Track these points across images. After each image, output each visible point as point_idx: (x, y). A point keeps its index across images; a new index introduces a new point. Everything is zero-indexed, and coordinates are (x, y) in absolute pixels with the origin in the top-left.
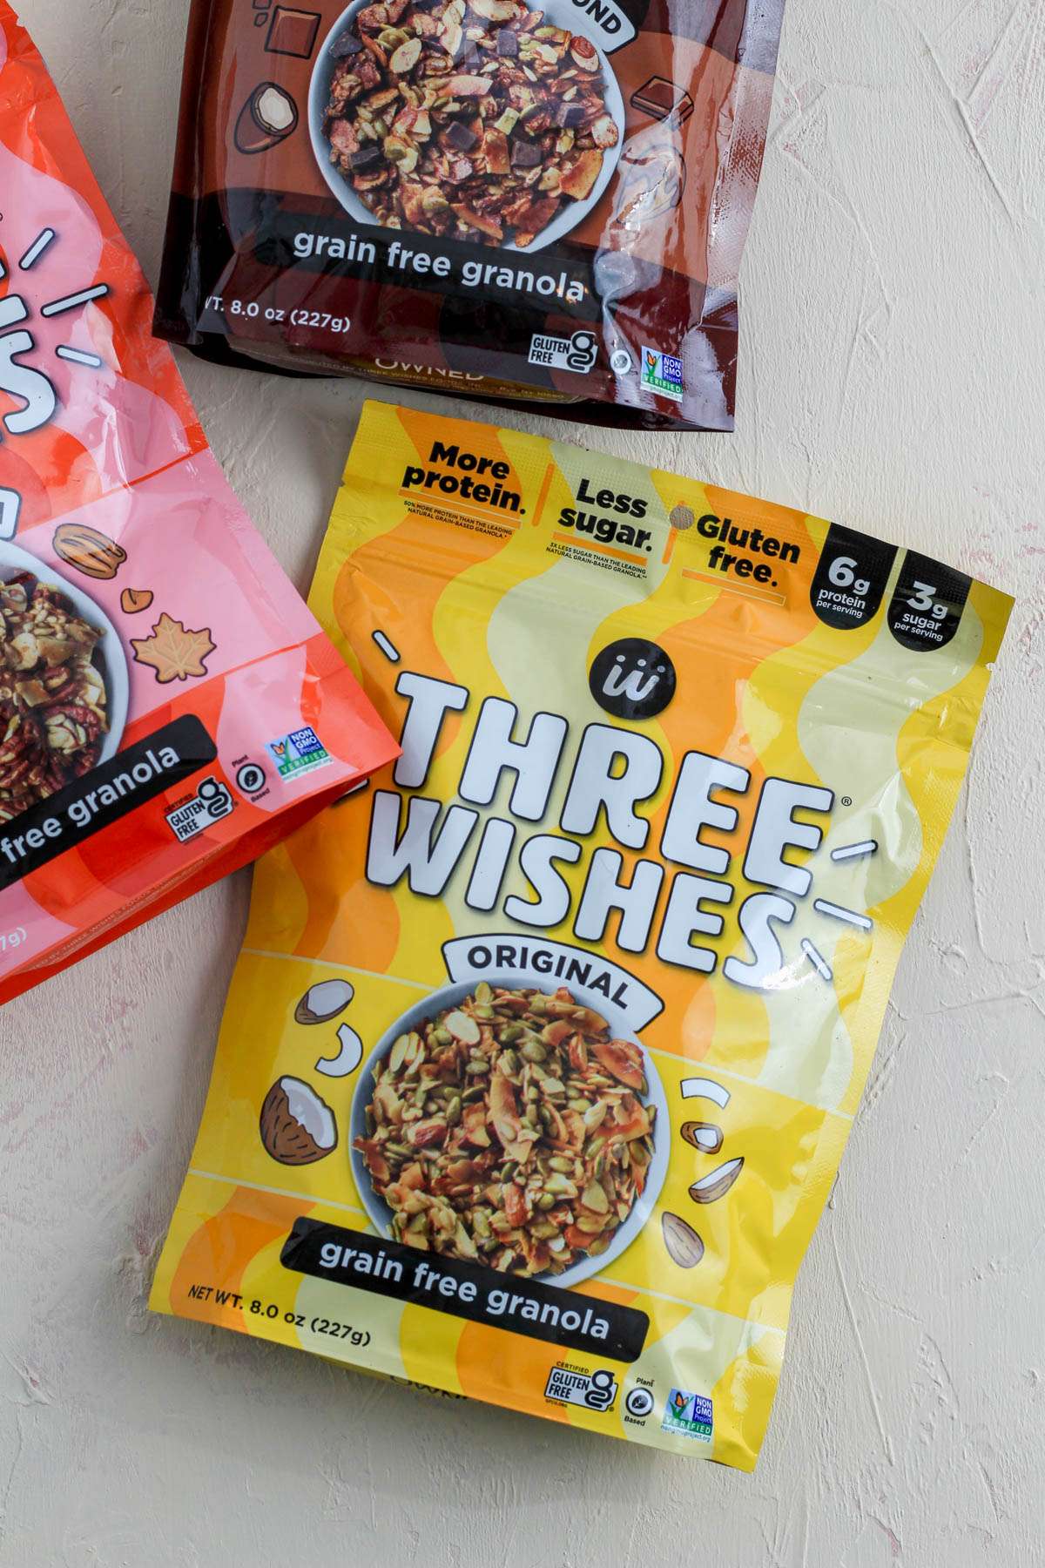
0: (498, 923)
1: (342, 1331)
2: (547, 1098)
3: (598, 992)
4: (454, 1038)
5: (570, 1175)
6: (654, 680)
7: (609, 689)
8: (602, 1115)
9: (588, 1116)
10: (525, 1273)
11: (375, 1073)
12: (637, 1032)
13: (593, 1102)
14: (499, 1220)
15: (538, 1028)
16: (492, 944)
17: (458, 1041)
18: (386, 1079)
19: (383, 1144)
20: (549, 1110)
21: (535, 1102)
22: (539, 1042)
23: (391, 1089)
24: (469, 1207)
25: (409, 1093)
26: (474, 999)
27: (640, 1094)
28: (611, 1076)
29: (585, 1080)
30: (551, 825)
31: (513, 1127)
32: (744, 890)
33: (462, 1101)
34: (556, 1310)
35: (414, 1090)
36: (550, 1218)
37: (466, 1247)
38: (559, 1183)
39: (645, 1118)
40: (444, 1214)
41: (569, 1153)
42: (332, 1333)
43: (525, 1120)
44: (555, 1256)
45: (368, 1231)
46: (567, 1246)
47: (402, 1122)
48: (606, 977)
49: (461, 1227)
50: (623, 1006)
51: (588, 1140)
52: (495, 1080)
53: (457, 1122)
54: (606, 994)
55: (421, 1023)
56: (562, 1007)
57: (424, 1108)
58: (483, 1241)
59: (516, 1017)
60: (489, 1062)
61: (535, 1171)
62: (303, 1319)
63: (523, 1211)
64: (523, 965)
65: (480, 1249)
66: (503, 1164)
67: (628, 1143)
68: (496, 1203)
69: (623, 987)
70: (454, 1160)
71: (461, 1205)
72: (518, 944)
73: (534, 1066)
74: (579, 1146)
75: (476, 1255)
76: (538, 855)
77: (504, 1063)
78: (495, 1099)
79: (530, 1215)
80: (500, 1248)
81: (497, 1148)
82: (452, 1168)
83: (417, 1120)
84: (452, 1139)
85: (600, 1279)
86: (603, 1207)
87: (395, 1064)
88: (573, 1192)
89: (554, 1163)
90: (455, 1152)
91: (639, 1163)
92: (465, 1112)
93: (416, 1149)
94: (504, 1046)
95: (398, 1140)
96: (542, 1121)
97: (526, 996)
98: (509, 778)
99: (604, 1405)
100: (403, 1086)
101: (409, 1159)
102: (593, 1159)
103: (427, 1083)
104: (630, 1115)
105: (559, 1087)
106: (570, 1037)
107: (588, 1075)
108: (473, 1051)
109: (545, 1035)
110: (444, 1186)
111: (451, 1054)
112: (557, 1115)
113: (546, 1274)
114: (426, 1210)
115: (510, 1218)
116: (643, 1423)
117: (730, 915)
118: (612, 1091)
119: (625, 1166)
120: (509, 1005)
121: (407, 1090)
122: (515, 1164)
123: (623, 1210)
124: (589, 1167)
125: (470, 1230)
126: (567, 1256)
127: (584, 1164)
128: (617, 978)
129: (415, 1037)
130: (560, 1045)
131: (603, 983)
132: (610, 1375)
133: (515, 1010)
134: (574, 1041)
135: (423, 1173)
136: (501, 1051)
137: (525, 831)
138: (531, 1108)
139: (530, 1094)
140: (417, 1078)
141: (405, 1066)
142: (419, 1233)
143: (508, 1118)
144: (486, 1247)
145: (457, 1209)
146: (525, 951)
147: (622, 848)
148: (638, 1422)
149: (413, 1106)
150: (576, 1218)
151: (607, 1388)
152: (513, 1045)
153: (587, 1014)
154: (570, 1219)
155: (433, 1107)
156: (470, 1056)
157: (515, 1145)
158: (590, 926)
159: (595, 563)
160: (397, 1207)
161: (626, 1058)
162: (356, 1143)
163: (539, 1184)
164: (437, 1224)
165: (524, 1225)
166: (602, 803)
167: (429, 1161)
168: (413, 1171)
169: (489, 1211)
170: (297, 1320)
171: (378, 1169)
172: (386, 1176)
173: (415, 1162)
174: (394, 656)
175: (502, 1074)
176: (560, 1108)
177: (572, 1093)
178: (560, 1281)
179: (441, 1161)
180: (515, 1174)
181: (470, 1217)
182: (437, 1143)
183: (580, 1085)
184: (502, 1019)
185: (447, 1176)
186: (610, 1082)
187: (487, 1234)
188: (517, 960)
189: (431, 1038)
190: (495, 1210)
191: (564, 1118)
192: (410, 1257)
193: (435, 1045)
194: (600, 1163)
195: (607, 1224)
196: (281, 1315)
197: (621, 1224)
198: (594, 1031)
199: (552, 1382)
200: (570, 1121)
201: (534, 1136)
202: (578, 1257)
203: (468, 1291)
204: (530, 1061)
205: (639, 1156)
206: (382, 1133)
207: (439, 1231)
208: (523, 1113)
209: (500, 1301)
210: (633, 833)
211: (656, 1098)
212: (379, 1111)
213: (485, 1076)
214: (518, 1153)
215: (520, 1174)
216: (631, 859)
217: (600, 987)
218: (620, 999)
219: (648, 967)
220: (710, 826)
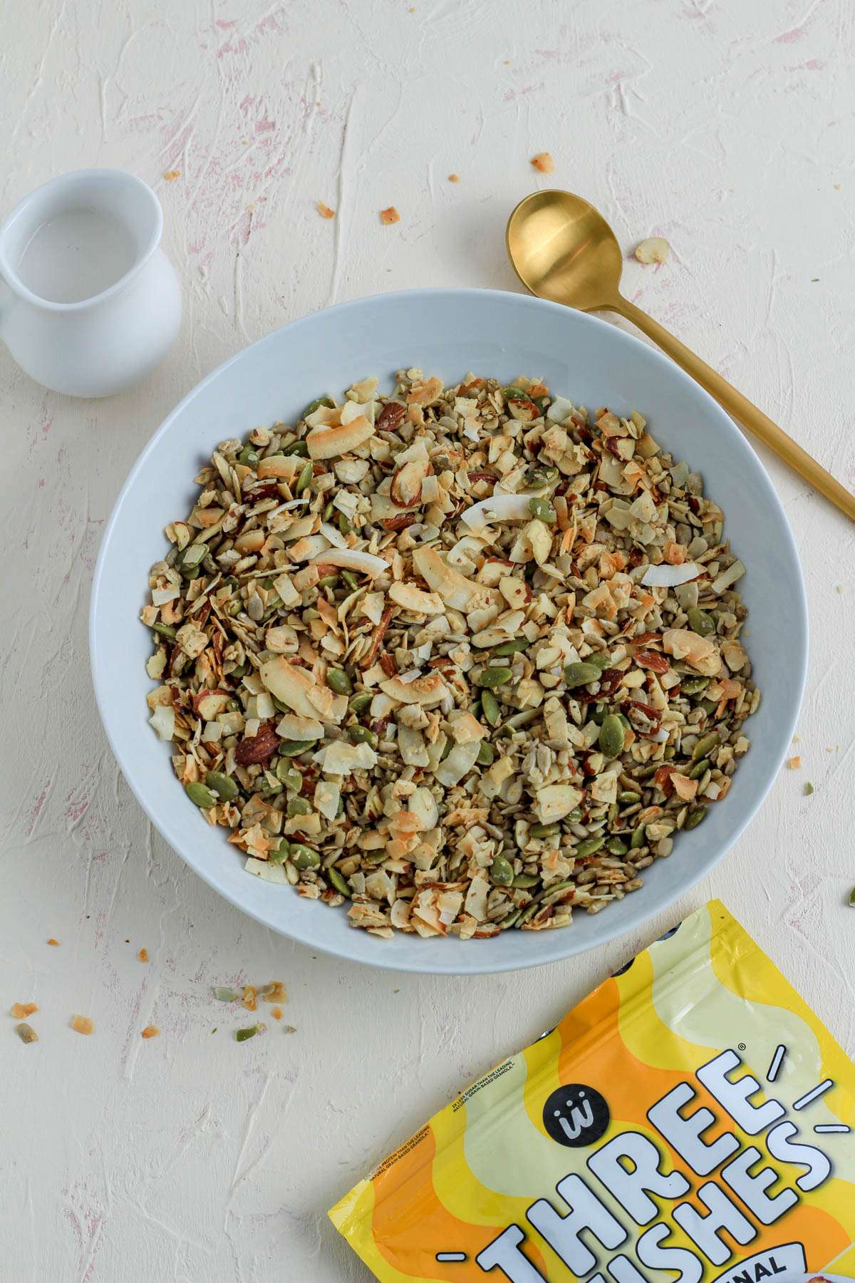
6: (586, 1104)
7: (573, 1134)
12: (806, 1272)
30: (636, 1231)
32: (759, 1141)
48: (758, 1266)
50: (784, 1268)
54: (769, 1274)
69: (772, 1260)
76: (650, 1252)
98: (588, 1237)
117: (769, 1161)
128: (764, 1260)
131: (761, 1271)
137: (629, 1250)
147: (681, 1199)
158: (718, 1253)
159: (482, 1086)
166: (644, 1190)
174: (461, 1257)
210: (676, 1186)
216: (692, 1198)
217: (762, 1275)
218: (778, 1267)
219: (769, 1237)
220: (703, 1131)
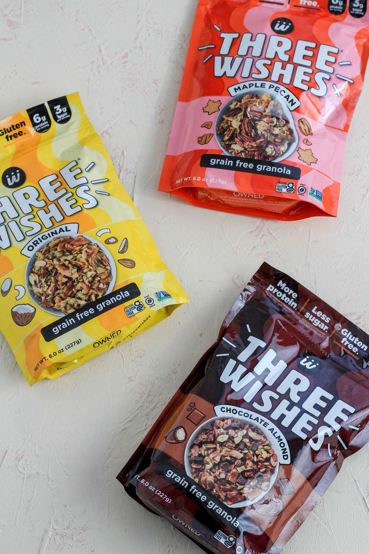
0: (28, 239)
1: (73, 344)
2: (71, 261)
3: (62, 233)
4: (40, 267)
5: (90, 270)
6: (18, 175)
7: (10, 184)
8: (86, 254)
9: (84, 256)
10: (100, 297)
11: (30, 288)
12: (77, 233)
13: (82, 253)
14: (84, 291)
15: (56, 250)
16: (31, 244)
17: (42, 267)
18: (34, 287)
19: (45, 299)
20: (74, 262)
21: (69, 264)
22: (59, 252)
23: (37, 288)
24: (75, 295)
25: (41, 285)
26: (37, 257)
27: (90, 244)
28: (80, 245)
29: (76, 251)
30: (22, 215)
31: (69, 272)
32: (74, 191)
33: (54, 277)
34: (114, 298)
35: (42, 284)
36: (95, 282)
37: (83, 303)
38: (89, 274)
39: (95, 247)
40: (72, 301)
41: (86, 267)
42: (72, 346)
43: (71, 269)
44: (103, 288)
45: (59, 318)
46: (103, 284)
47: (45, 292)
48: (61, 229)
49: (78, 300)
50: (70, 230)
51: (88, 261)
52: (57, 267)
53: (57, 281)
54: (64, 231)
55: (31, 270)
56: (57, 241)
57: (47, 285)
58: (85, 299)
59: (49, 252)
60: (52, 265)
61: (82, 276)
62: (63, 349)
63: (88, 286)
64: (41, 241)
65: (86, 300)
66: (74, 280)
67: (97, 254)
68: (80, 289)
69: (66, 227)
70: (63, 289)
71: (73, 296)
72: (36, 239)
73: (62, 257)
74: (87, 263)
75: (86, 302)
76: (24, 221)
77: (55, 262)
78: (60, 270)
79: (90, 285)
80: (90, 296)
81: (70, 279)
82: (64, 291)
83: (48, 289)
84: (59, 285)
85: (117, 284)
86: (104, 270)
87: (33, 283)
88: (94, 273)
89: (85, 271)
90: (62, 287)
91: (103, 256)
92: (56, 278)
93: (53, 294)
94: (52, 259)
95: (48, 296)
96: (74, 266)
97: (47, 246)
98: (4, 214)
99: (143, 308)
100: (39, 285)
101: (54, 297)
102: (92, 263)
103: (43, 280)
104: (92, 249)
105: (72, 256)
106: (64, 245)
107: (75, 249)
108: (47, 266)
109: (59, 249)
110: (66, 295)
111: (43, 270)
112: (76, 262)
113: (105, 293)
114: (67, 303)
115: (86, 289)
116: (155, 305)
117: (75, 197)
118: (83, 248)
119: (100, 259)
120: (45, 251)
121: (40, 285)
122: (77, 278)
123: (108, 267)
124: (93, 266)
125: (80, 299)
126: (105, 286)
127: (91, 266)
128: (63, 227)
129: (32, 274)
130: (64, 248)
131: (61, 231)
132: (138, 301)
133: (48, 251)
134: (66, 245)
135: (59, 297)
136: (53, 261)
137: (17, 220)
138: (70, 265)
139: (67, 263)
140: (40, 281)
141: (35, 282)
142: (70, 309)
143: (67, 271)
144: (87, 299)
145: (73, 297)
146: (39, 239)
147: (41, 208)
148: (153, 306)
149: (45, 287)
150: (100, 277)
151: (140, 304)
152: (54, 257)
153: (63, 238)
154: (99, 279)
155: (49, 283)
156: (47, 267)
157: (73, 275)
158: (48, 224)
160: (61, 308)
161: (80, 239)
162: (39, 304)
163: (86, 277)
164: (72, 304)
165: (90, 288)
166: (30, 205)
167: (58, 294)
168: (57, 299)
169: (80, 292)
170: (62, 351)
171: (49, 305)
172: (52, 305)
173: (55, 297)
175: (57, 265)
176: (76, 260)
177: (75, 255)
178: (109, 291)
179: (61, 291)
180: (79, 280)
181: (78, 296)
182: (56, 289)
183: (75, 252)
184: (47, 255)
185: (65, 293)
186: (81, 246)
187: (84, 296)
188: (39, 242)
189: (36, 271)
190: (81, 290)
191: (78, 261)
192: (73, 315)
193: (38, 272)
194: (94, 263)
195: (108, 273)
196: (57, 353)
197: (110, 271)
198: (69, 240)
199: (127, 313)
200: (80, 261)
201: (76, 270)
202: (108, 284)
203: (91, 311)
204: (61, 257)
205: (101, 255)
206: (43, 298)
207: (74, 305)
208: (69, 268)
209: (100, 307)
210: (40, 204)
211: (94, 241)
212: (39, 294)
213: (54, 268)
214: (75, 276)
215: (80, 279)
216: (46, 208)
218: (68, 230)
219: (67, 220)
220: (57, 188)
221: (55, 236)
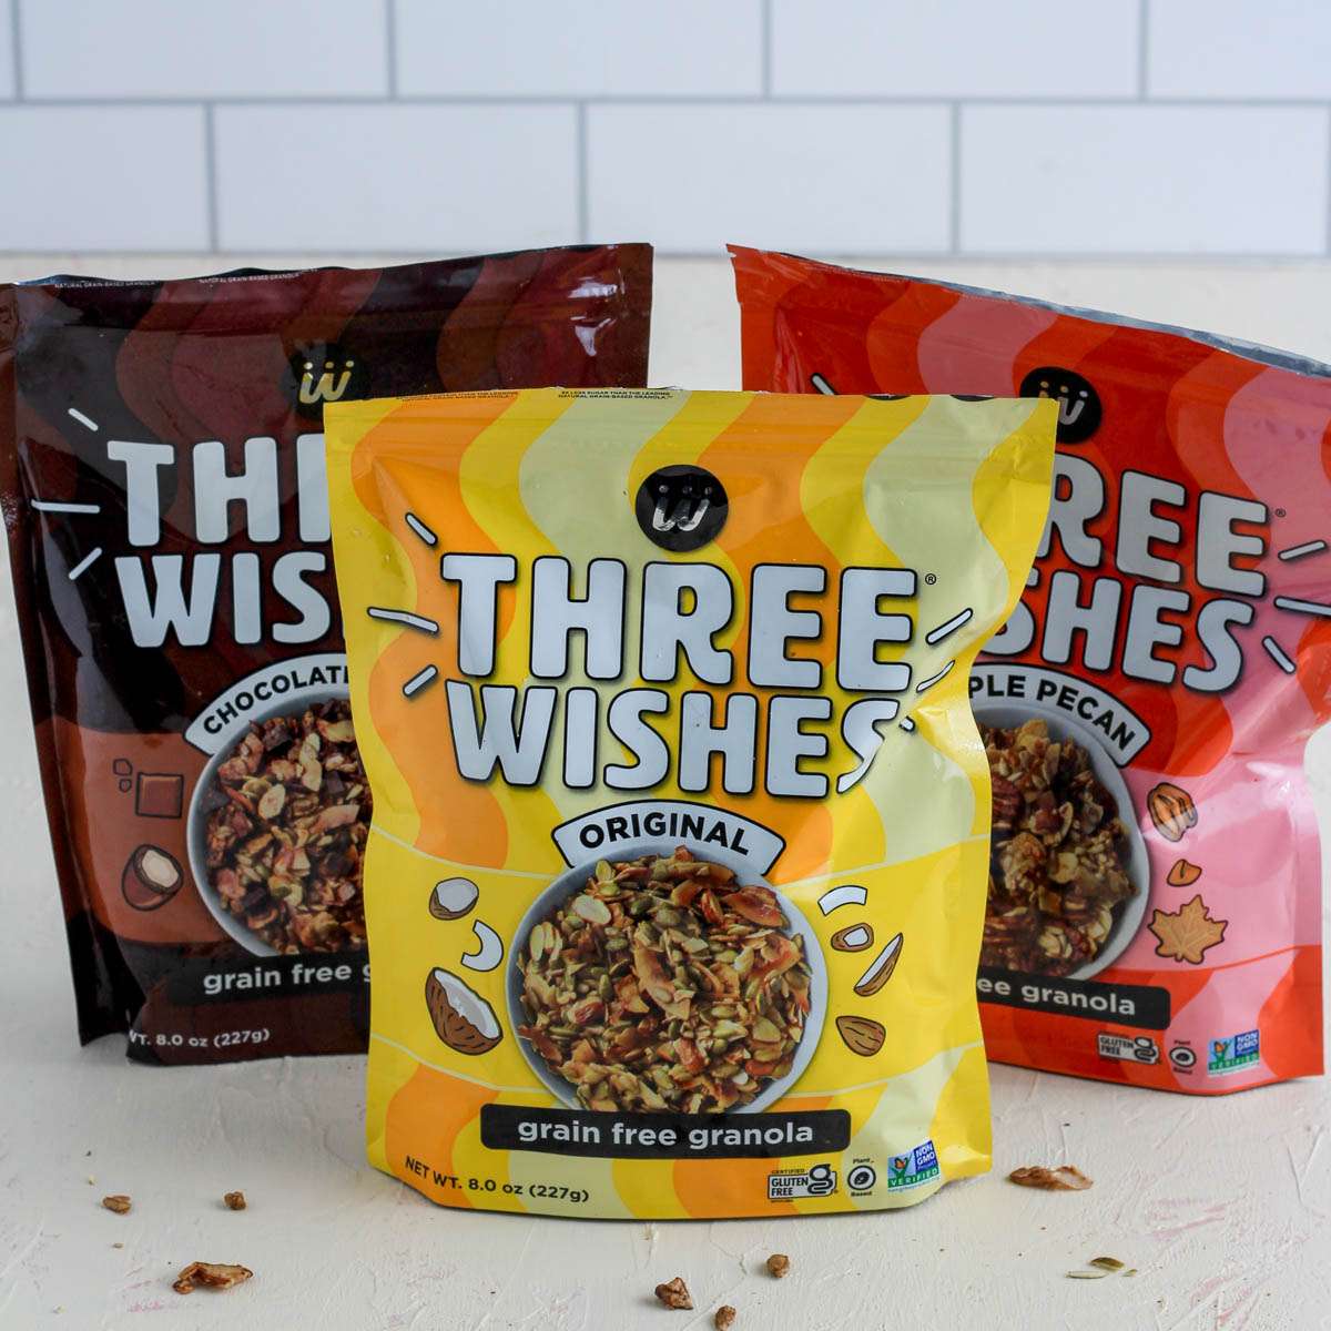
0: (603, 797)
1: (560, 1193)
2: (692, 957)
3: (716, 844)
4: (586, 921)
5: (735, 1018)
7: (659, 524)
8: (751, 961)
9: (742, 962)
10: (717, 1110)
11: (520, 964)
12: (764, 875)
13: (738, 950)
15: (666, 894)
16: (600, 820)
17: (591, 923)
18: (532, 969)
19: (547, 1028)
20: (697, 968)
21: (680, 963)
22: (670, 907)
23: (540, 978)
24: (646, 1067)
25: (558, 979)
26: (596, 880)
27: (783, 929)
28: (750, 923)
29: (724, 932)
30: (632, 679)
31: (667, 991)
32: (840, 701)
33: (611, 977)
34: (757, 1132)
35: (562, 975)
36: (727, 1059)
37: (653, 1102)
38: (725, 1028)
39: (793, 948)
40: (624, 1079)
41: (728, 1001)
42: (551, 1195)
43: (677, 982)
44: (742, 1089)
45: (555, 1106)
46: (750, 1077)
47: (559, 1007)
48: (721, 826)
49: (643, 1086)
50: (744, 852)
51: (744, 984)
52: (637, 952)
53: (611, 996)
54: (724, 843)
55: (551, 910)
56: (683, 867)
57: (576, 990)
58: (669, 1093)
59: (643, 888)
60: (626, 937)
61: (700, 1023)
62: (520, 1188)
63: (699, 1060)
64: (637, 833)
65: (667, 1100)
66: (667, 1024)
67: (784, 975)
68: (671, 1059)
69: (740, 833)
70: (619, 1030)
71: (638, 1067)
72: (626, 813)
73: (671, 931)
74: (737, 992)
75: (666, 1106)
76: (625, 715)
77: (641, 934)
78: (642, 969)
79: (707, 1061)
80: (688, 1094)
81: (656, 1011)
82: (617, 1038)
83: (572, 1002)
84: (610, 1012)
85: (792, 1095)
86: (776, 1037)
87: (537, 954)
88: (742, 1032)
89: (716, 1012)
90: (619, 1023)
91: (799, 988)
92: (616, 987)
93: (581, 1027)
94: (637, 920)
95: (560, 1023)
96: (693, 979)
97: (646, 864)
98: (578, 641)
99: (828, 1191)
100: (549, 973)
101: (576, 1038)
102: (753, 999)
103: (572, 967)
104: (778, 952)
105: (702, 945)
106: (699, 895)
107: (727, 926)
108: (607, 931)
109: (674, 899)
110: (616, 1053)
111: (587, 936)
112: (707, 970)
113: (739, 1105)
114: (606, 1078)
115: (688, 1068)
116: (869, 1193)
117: (832, 731)
118: (754, 936)
119: (787, 995)
120: (632, 877)
121: (554, 977)
122: (679, 1022)
123: (795, 1033)
124: (752, 1007)
125: (653, 1086)
127: (746, 1005)
128: (733, 824)
129: (549, 926)
130: (692, 905)
131: (718, 834)
132: (826, 1167)
133: (638, 881)
134: (704, 897)
135: (593, 1047)
136: (635, 925)
137: (607, 693)
138: (679, 970)
139: (675, 957)
140: (561, 963)
141: (546, 954)
142: (606, 1098)
143: (660, 984)
144: (673, 1097)
145: (634, 1071)
146: (635, 818)
147: (707, 687)
148: (864, 1194)
149: (565, 989)
150: (752, 1053)
151: (826, 1178)
152: (645, 916)
153: (710, 869)
154: (747, 1055)
155: (584, 988)
156: (606, 936)
157: (673, 1005)
158: (694, 776)
160: (578, 1081)
161: (761, 903)
162: (521, 1032)
163: (708, 1033)
164: (620, 1088)
165: (704, 1070)
166: (679, 644)
167: (595, 1036)
168: (583, 1048)
169: (666, 1067)
170: (515, 1189)
171: (549, 1051)
172: (559, 1057)
173: (582, 1039)
174: (431, 539)
175: (642, 946)
176: (708, 963)
177: (716, 947)
179: (607, 1034)
180: (681, 1030)
181: (650, 1076)
182: (597, 1019)
183: (720, 938)
184: (629, 893)
185: (616, 1046)
186: (750, 929)
187: (671, 1086)
188: (629, 830)
189: (564, 924)
190: (671, 1065)
191: (715, 972)
192: (604, 1121)
193: (569, 930)
194: (761, 1002)
195: (783, 1050)
196: (499, 1187)
197: (797, 1045)
198: (723, 884)
199: (771, 1187)
200: (721, 973)
201: (690, 994)
202: (764, 1084)
203: (667, 1137)
204: (666, 927)
205: (798, 982)
206: (542, 1020)
207: (623, 1094)
208: (673, 976)
209: (701, 1138)
210: (714, 667)
211: (798, 927)
212: (535, 999)
213: (626, 951)
214: (679, 1011)
215: (686, 1029)
216: (720, 696)
217: (717, 838)
218: (740, 845)
219: (760, 807)
220: (795, 637)
221: (690, 841)
